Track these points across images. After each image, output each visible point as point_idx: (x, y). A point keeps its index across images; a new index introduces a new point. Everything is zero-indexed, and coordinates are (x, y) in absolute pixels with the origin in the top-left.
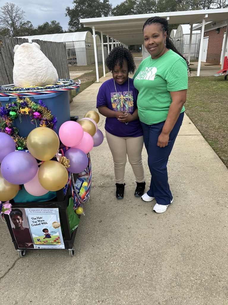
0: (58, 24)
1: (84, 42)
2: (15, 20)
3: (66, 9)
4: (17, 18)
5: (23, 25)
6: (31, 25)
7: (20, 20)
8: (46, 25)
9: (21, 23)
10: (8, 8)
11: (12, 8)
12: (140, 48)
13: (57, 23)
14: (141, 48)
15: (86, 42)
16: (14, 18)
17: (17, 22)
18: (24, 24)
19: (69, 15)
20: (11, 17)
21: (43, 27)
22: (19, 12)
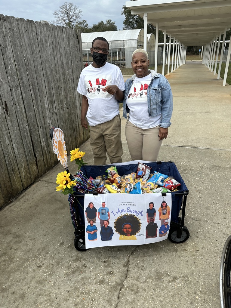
0: (114, 23)
1: (136, 42)
2: (72, 20)
3: (123, 7)
4: (74, 18)
5: (78, 24)
6: (87, 25)
7: (77, 20)
8: (101, 24)
9: (77, 22)
10: (66, 8)
11: (70, 7)
12: (200, 50)
13: (112, 22)
15: (138, 41)
16: (71, 18)
17: (73, 22)
18: (80, 23)
19: (125, 14)
20: (68, 16)
21: (97, 26)
22: (76, 12)
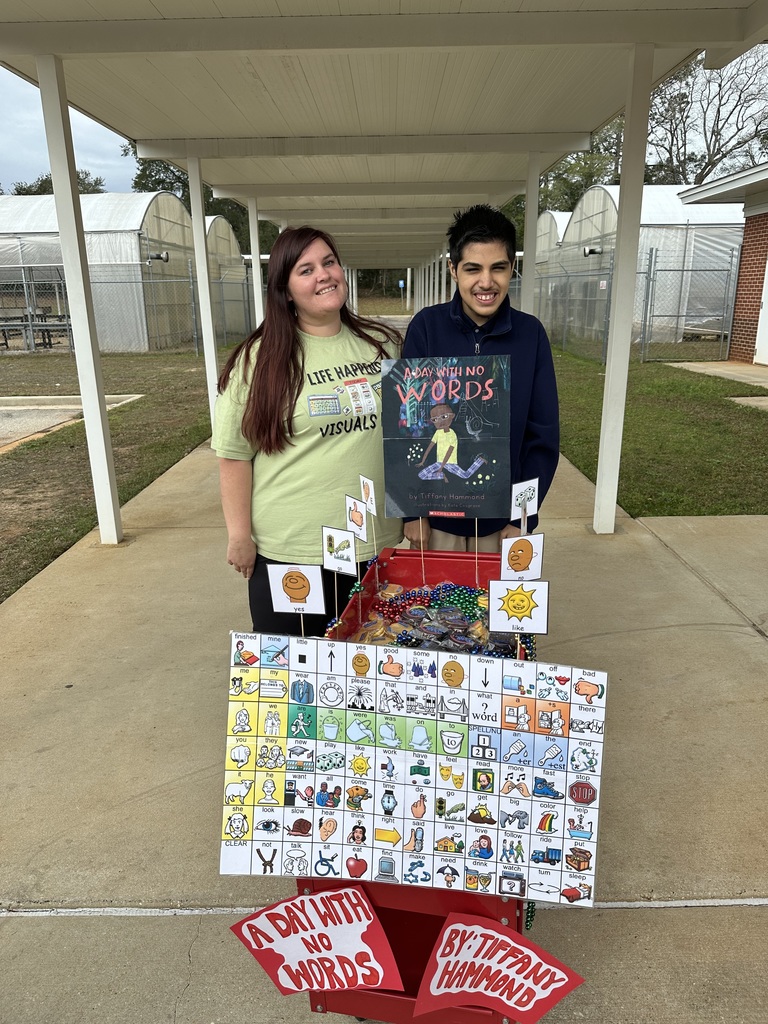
1: (133, 240)
12: (401, 283)
14: (405, 284)
